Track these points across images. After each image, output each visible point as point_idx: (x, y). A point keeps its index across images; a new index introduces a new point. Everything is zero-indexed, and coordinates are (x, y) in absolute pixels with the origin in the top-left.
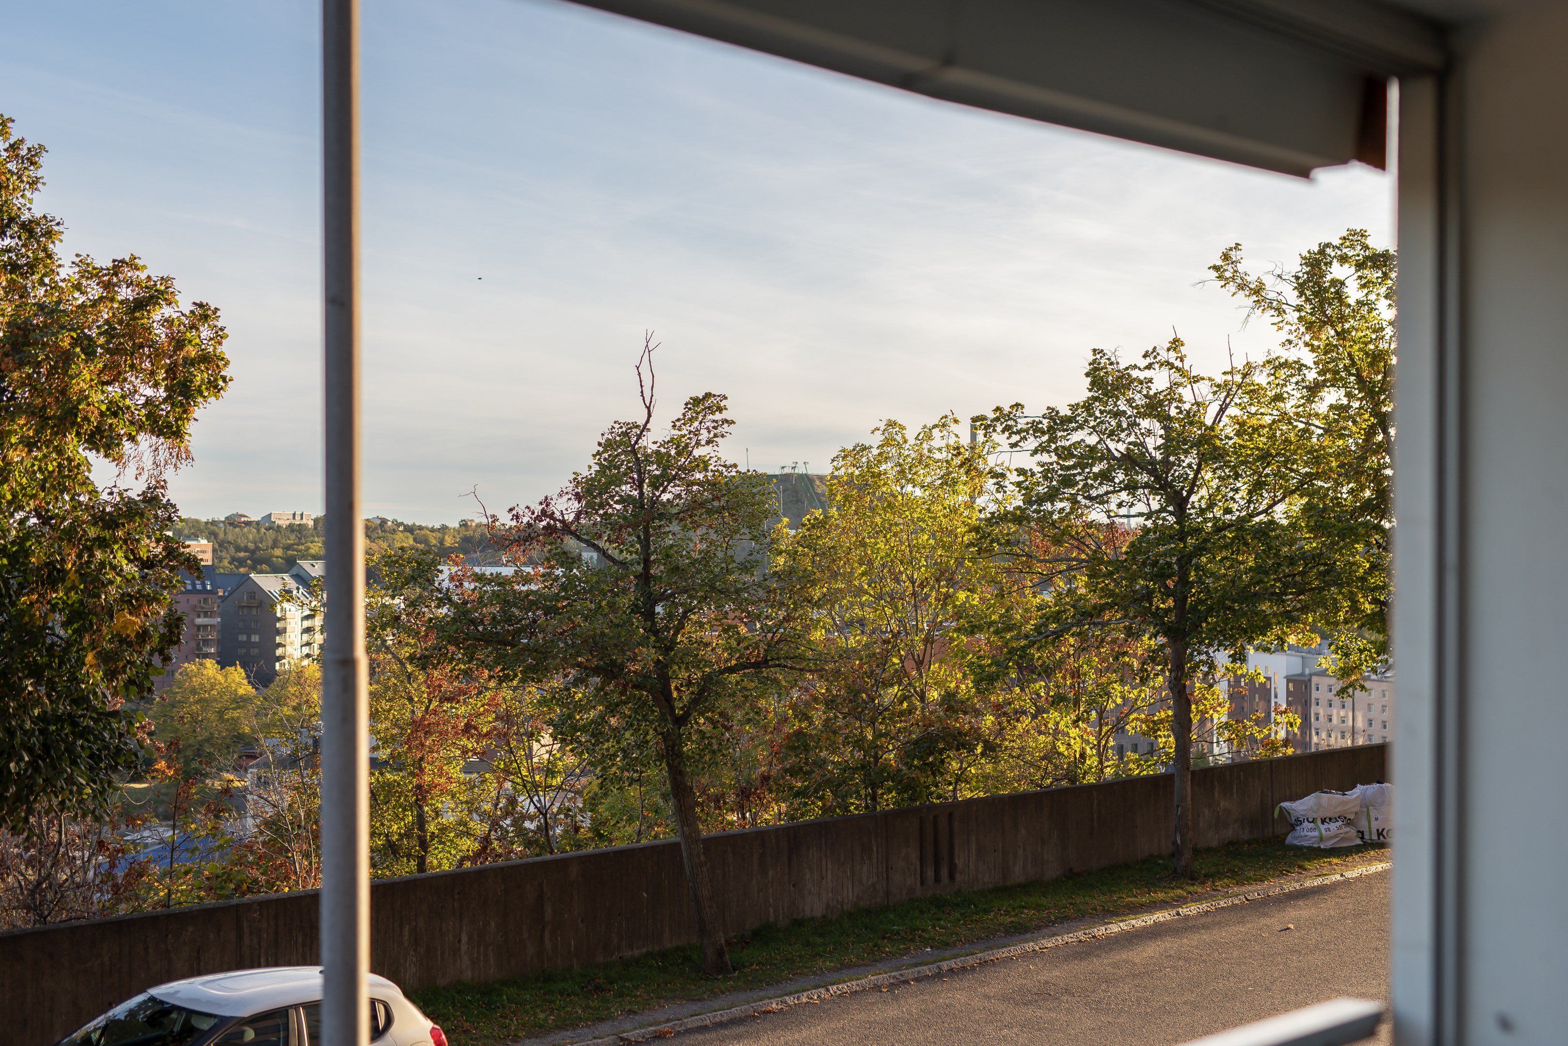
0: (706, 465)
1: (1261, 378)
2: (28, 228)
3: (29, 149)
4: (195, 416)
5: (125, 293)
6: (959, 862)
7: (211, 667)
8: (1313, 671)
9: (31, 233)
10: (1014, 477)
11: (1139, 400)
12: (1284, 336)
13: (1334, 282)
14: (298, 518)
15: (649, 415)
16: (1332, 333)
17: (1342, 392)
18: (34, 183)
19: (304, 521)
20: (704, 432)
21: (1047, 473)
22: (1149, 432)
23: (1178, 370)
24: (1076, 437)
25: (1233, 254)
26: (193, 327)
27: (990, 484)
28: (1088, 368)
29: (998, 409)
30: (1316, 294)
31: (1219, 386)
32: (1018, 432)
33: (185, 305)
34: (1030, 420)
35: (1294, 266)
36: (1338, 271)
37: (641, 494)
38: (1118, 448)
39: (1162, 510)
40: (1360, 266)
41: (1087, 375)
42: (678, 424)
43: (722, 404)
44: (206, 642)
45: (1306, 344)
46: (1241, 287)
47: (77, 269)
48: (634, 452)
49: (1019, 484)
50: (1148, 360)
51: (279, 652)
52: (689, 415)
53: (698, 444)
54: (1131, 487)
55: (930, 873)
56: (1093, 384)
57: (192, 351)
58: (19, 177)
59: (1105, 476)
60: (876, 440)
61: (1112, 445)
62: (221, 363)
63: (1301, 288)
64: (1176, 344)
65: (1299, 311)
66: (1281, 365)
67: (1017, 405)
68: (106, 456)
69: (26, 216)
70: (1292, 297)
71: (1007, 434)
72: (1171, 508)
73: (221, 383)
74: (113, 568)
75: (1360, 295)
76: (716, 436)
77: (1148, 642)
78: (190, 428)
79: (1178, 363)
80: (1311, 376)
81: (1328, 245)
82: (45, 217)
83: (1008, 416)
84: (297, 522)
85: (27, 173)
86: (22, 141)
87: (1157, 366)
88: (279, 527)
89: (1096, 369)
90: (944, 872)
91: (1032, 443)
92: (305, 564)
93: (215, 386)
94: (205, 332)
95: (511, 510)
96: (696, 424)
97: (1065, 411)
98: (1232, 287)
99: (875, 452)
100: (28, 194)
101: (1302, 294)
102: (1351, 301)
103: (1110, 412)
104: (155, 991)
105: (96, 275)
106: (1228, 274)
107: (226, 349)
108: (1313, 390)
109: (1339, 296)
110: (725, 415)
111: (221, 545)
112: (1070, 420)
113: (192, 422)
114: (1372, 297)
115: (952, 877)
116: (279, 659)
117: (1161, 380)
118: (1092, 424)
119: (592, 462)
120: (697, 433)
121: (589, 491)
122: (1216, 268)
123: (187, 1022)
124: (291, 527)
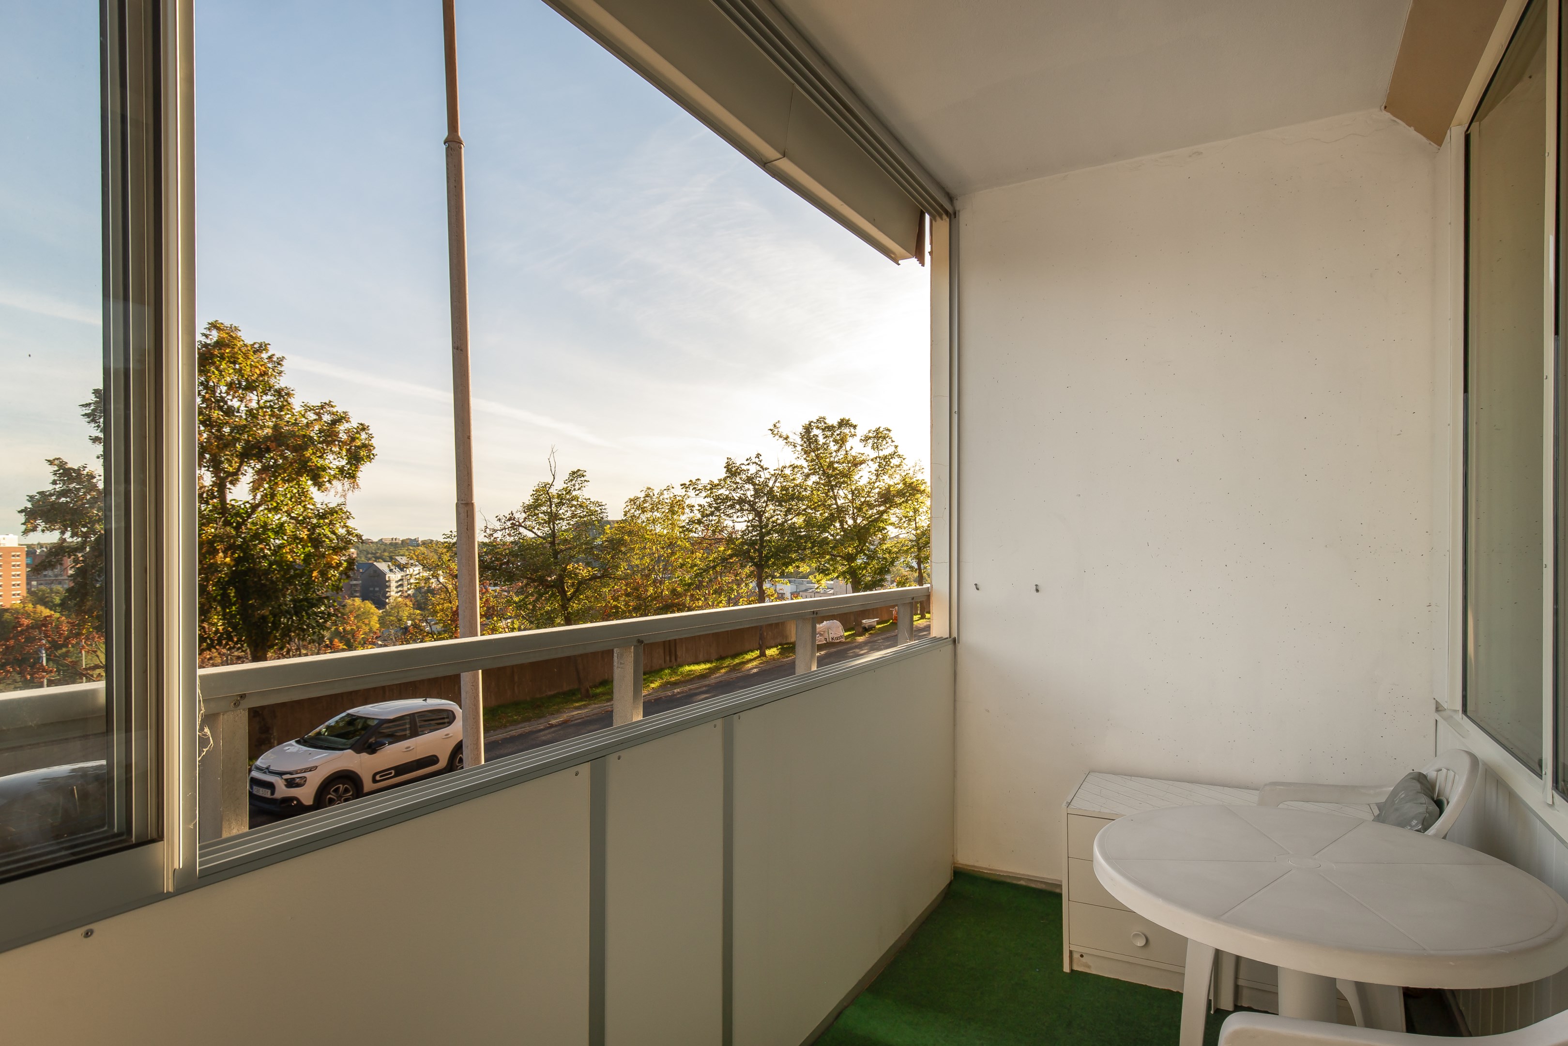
0: (578, 498)
1: (788, 471)
2: (279, 393)
3: (278, 358)
4: (361, 469)
5: (327, 418)
6: (679, 654)
7: (358, 601)
8: (801, 590)
9: (280, 396)
10: (697, 507)
11: (744, 477)
12: (796, 455)
13: (814, 436)
14: (394, 540)
15: (554, 478)
16: (814, 455)
17: (818, 476)
18: (280, 373)
19: (397, 541)
20: (577, 485)
21: (710, 505)
22: (748, 489)
23: (759, 465)
24: (720, 492)
25: (777, 425)
26: (358, 433)
27: (687, 510)
28: (725, 465)
29: (691, 481)
30: (808, 440)
31: (772, 475)
32: (699, 490)
33: (354, 423)
34: (703, 485)
35: (801, 430)
36: (815, 432)
37: (551, 510)
38: (736, 496)
39: (754, 519)
40: (823, 430)
41: (725, 467)
42: (566, 482)
43: (584, 474)
44: (356, 591)
45: (805, 459)
46: (780, 437)
47: (303, 408)
48: (548, 494)
49: (699, 510)
50: (748, 462)
51: (388, 594)
52: (571, 478)
53: (575, 490)
54: (742, 510)
55: (668, 658)
56: (727, 471)
57: (358, 443)
58: (273, 370)
59: (732, 506)
60: (642, 495)
61: (734, 495)
62: (372, 448)
63: (802, 437)
64: (758, 456)
65: (802, 446)
66: (795, 467)
67: (698, 479)
68: (319, 490)
69: (277, 387)
70: (799, 441)
71: (694, 490)
72: (757, 518)
73: (372, 456)
74: (325, 535)
75: (824, 441)
76: (582, 487)
77: (747, 570)
78: (359, 474)
79: (759, 463)
80: (806, 471)
81: (812, 422)
82: (286, 387)
83: (695, 484)
84: (394, 541)
85: (277, 368)
86: (274, 355)
87: (751, 464)
88: (386, 543)
89: (728, 465)
90: (673, 659)
91: (704, 494)
92: (398, 558)
93: (370, 458)
94: (363, 436)
95: (497, 517)
96: (574, 482)
97: (716, 482)
98: (777, 437)
99: (642, 499)
100: (278, 378)
101: (802, 440)
102: (821, 443)
103: (733, 482)
104: (350, 711)
105: (313, 410)
106: (775, 433)
107: (373, 442)
108: (807, 476)
109: (816, 441)
110: (585, 478)
111: (360, 552)
112: (718, 485)
113: (360, 472)
114: (828, 442)
115: (676, 660)
116: (388, 597)
117: (753, 469)
118: (727, 487)
119: (530, 498)
120: (574, 485)
121: (529, 509)
122: (771, 430)
123: (365, 722)
124: (391, 544)
